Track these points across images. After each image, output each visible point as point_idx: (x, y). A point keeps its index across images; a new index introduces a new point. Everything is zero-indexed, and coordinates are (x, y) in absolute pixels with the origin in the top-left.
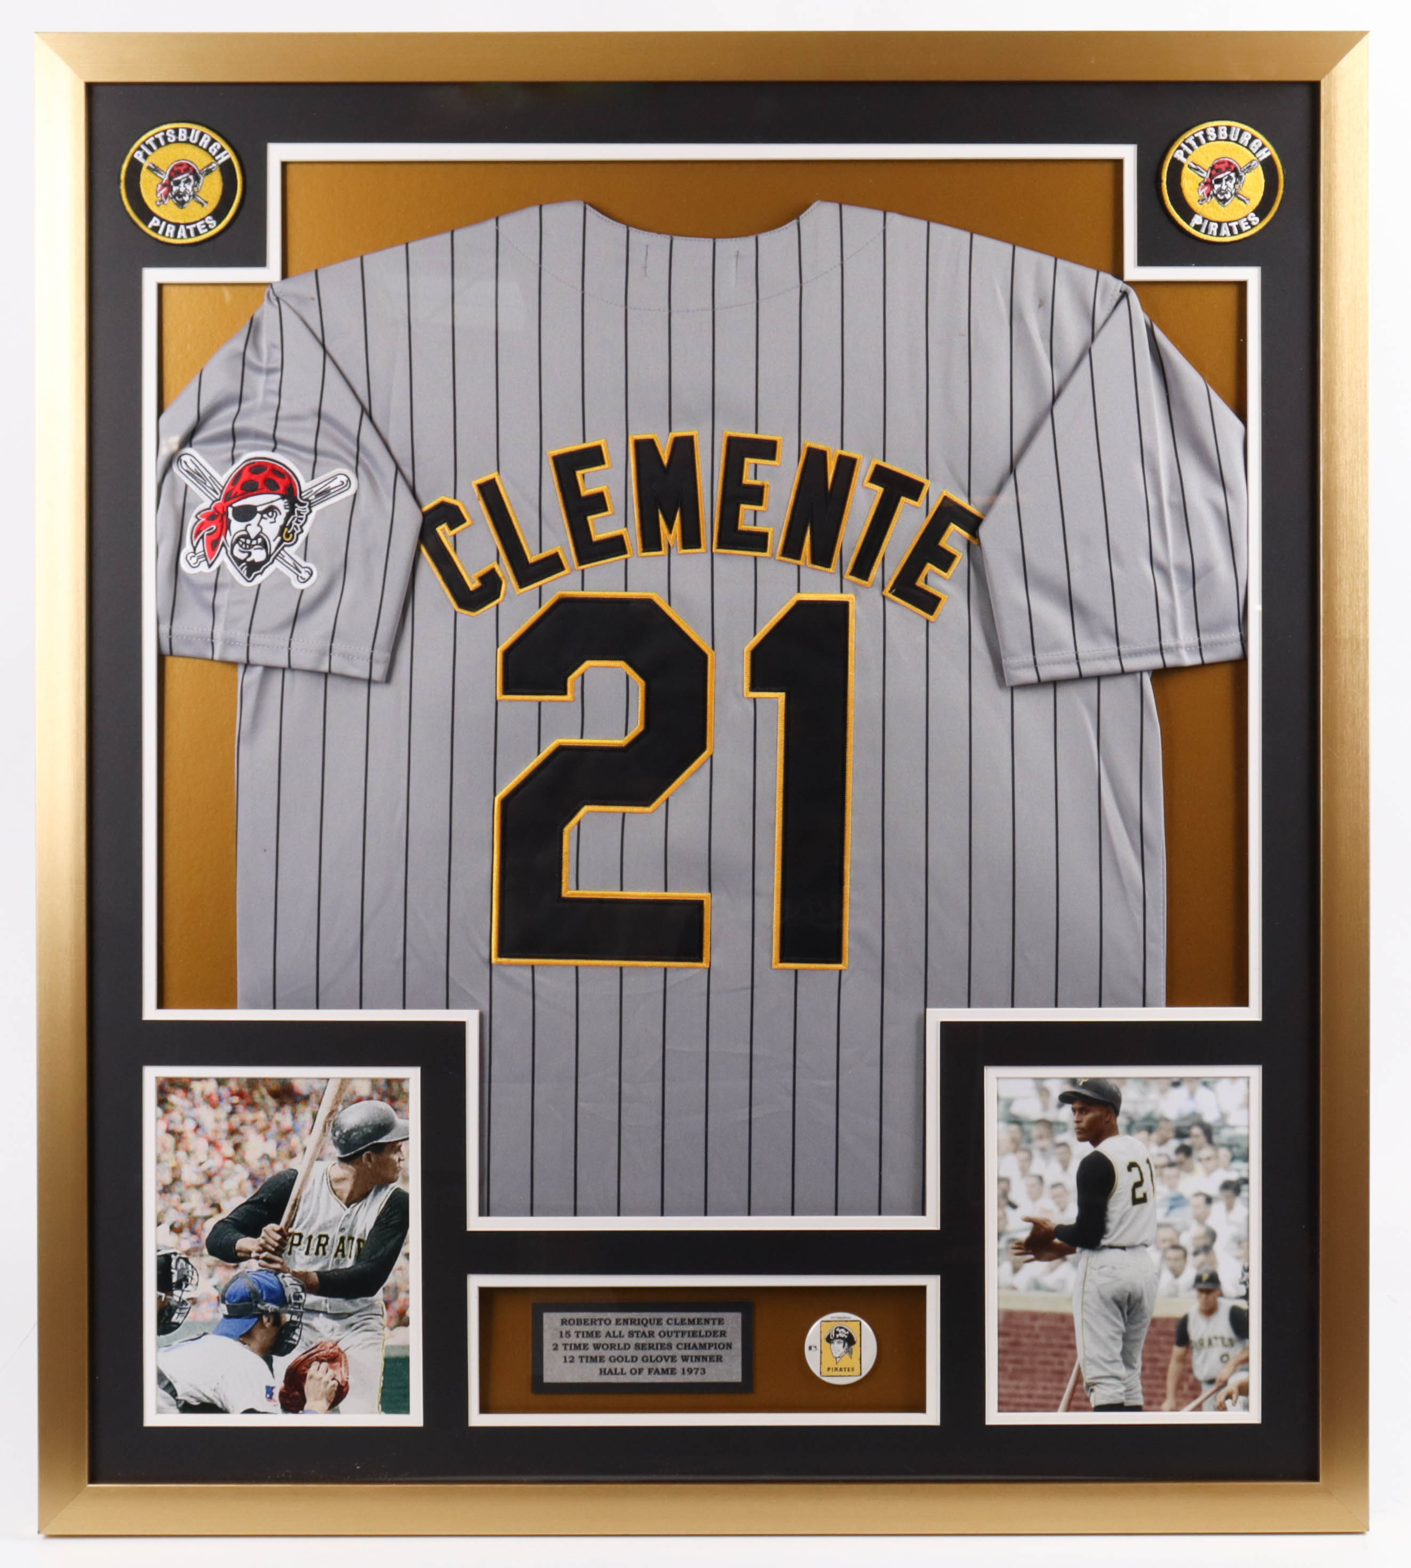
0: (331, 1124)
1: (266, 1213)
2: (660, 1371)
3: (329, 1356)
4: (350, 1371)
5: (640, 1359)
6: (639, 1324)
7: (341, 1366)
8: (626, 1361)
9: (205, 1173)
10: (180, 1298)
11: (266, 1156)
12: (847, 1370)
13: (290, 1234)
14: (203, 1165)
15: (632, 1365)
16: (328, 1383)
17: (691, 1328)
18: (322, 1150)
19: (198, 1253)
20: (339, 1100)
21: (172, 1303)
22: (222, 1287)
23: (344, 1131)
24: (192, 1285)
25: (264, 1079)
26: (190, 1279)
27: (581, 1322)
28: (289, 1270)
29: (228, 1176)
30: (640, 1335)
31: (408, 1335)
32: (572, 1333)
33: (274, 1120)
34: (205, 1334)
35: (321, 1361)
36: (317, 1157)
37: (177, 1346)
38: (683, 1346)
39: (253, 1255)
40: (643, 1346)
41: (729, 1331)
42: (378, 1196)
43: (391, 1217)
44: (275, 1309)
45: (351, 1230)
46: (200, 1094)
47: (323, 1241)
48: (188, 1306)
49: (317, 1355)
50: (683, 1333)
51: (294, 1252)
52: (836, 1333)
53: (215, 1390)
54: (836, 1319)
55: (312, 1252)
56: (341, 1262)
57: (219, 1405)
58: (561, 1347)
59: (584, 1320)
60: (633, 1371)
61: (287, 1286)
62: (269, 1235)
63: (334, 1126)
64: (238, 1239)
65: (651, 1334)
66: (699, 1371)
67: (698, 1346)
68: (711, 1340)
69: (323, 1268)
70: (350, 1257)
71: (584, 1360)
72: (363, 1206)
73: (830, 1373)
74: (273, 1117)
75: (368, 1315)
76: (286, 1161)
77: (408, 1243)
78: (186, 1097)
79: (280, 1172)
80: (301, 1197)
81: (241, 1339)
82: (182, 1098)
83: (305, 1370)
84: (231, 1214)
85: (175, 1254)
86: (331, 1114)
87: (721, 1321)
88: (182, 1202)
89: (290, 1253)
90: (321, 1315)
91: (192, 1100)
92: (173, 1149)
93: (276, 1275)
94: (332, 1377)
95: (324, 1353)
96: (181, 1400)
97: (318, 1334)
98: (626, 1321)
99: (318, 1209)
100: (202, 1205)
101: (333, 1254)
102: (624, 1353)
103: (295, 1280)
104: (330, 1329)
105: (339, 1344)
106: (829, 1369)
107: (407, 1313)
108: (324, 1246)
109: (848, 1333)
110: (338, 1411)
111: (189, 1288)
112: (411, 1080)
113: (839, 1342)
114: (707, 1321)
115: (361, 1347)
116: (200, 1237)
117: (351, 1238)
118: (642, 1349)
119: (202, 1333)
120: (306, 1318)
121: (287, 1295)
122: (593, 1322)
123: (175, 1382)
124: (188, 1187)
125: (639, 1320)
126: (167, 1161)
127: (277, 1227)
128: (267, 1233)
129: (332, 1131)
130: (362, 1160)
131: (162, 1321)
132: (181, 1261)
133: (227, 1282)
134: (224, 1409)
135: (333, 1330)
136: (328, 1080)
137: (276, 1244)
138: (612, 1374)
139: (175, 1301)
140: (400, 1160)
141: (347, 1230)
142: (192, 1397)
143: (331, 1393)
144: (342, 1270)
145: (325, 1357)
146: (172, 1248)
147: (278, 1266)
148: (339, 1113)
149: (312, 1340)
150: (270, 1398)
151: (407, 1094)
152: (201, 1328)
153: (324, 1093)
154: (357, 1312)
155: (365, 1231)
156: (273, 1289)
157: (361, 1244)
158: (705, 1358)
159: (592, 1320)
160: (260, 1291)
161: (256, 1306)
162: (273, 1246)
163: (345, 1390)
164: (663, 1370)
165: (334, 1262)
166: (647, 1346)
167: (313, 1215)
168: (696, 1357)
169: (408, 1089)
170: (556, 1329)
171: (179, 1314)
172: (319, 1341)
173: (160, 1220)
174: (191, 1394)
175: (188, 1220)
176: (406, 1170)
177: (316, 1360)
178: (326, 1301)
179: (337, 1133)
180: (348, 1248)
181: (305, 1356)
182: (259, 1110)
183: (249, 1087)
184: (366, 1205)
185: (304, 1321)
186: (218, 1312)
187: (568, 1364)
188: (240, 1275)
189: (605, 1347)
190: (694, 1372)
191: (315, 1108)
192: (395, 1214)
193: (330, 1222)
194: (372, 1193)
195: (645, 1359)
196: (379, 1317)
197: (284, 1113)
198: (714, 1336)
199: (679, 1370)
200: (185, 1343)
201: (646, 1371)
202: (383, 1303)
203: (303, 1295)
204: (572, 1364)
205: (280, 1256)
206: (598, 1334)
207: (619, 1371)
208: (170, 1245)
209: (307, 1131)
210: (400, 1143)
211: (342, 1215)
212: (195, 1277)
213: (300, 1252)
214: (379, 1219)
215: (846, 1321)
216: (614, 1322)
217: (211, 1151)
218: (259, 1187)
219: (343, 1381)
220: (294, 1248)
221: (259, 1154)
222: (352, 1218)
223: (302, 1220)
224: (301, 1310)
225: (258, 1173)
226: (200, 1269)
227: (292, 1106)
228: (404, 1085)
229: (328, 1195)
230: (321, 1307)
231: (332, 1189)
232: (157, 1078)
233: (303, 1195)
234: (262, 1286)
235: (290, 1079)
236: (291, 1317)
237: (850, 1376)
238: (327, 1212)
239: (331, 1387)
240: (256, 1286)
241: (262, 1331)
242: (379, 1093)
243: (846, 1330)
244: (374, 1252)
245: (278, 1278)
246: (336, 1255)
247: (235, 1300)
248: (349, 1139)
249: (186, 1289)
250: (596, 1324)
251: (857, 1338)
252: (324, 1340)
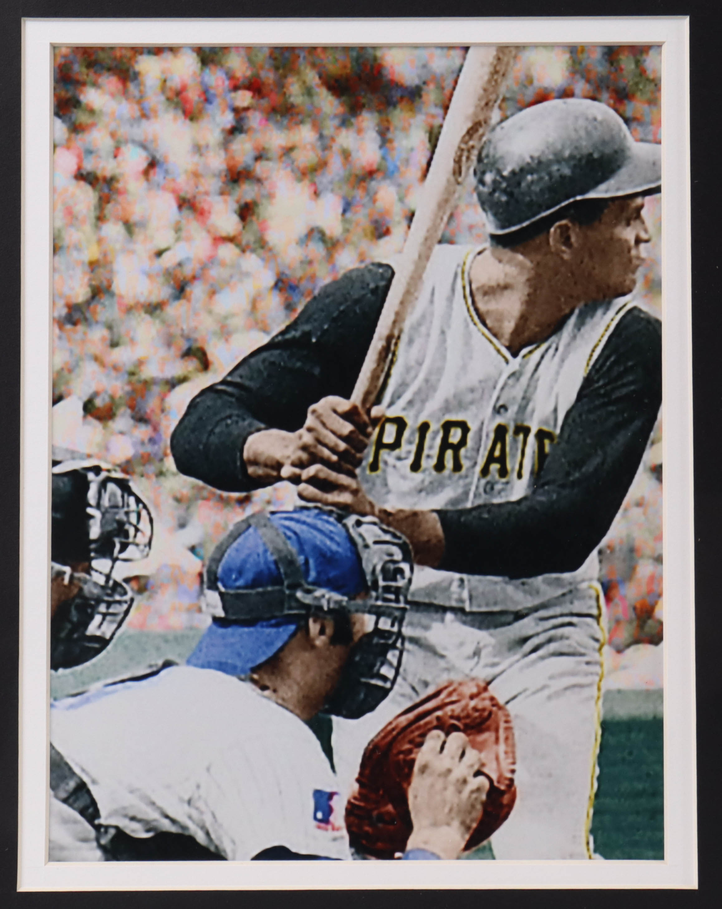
0: (474, 158)
1: (317, 371)
3: (468, 716)
4: (518, 755)
7: (497, 740)
9: (168, 274)
10: (108, 577)
11: (316, 235)
13: (375, 422)
14: (165, 255)
16: (465, 782)
18: (451, 216)
19: (151, 469)
20: (493, 97)
21: (89, 589)
22: (210, 551)
23: (505, 173)
24: (137, 545)
25: (312, 49)
26: (132, 531)
28: (372, 505)
29: (227, 283)
31: (659, 663)
33: (336, 147)
34: (167, 664)
35: (448, 730)
36: (439, 234)
37: (99, 695)
39: (286, 471)
42: (589, 323)
43: (620, 376)
44: (337, 602)
45: (522, 409)
46: (158, 84)
47: (455, 436)
48: (127, 598)
49: (439, 713)
51: (386, 463)
53: (189, 802)
55: (428, 463)
56: (498, 487)
57: (201, 838)
61: (366, 546)
62: (324, 424)
63: (480, 160)
64: (251, 433)
69: (454, 502)
70: (520, 476)
72: (551, 351)
74: (333, 139)
75: (562, 615)
76: (365, 244)
77: (658, 440)
78: (125, 92)
79: (351, 271)
80: (401, 331)
81: (255, 676)
82: (113, 95)
83: (410, 751)
84: (231, 374)
85: (97, 470)
86: (471, 132)
88: (114, 344)
89: (374, 467)
90: (449, 616)
91: (140, 101)
92: (92, 214)
93: (340, 519)
94: (476, 768)
95: (457, 708)
96: (107, 827)
97: (442, 663)
99: (444, 358)
100: (162, 352)
101: (478, 469)
103: (385, 532)
104: (469, 649)
105: (490, 687)
107: (657, 613)
108: (456, 448)
110: (488, 853)
111: (130, 551)
112: (665, 49)
115: (546, 692)
116: (156, 429)
117: (526, 431)
119: (160, 663)
120: (411, 624)
121: (367, 568)
123: (94, 782)
124: (129, 310)
126: (78, 248)
127: (344, 405)
128: (319, 417)
129: (475, 173)
130: (548, 243)
131: (63, 635)
132: (111, 486)
133: (222, 536)
134: (212, 849)
135: (477, 653)
136: (466, 49)
137: (342, 446)
139: (96, 584)
140: (638, 241)
141: (513, 410)
142: (133, 819)
143: (473, 806)
144: (500, 505)
145: (458, 718)
146: (89, 456)
147: (345, 498)
148: (493, 129)
149: (429, 679)
150: (325, 820)
151: (656, 83)
152: (158, 649)
153: (456, 82)
154: (536, 609)
155: (555, 410)
156: (334, 553)
157: (547, 442)
160: (301, 559)
161: (293, 597)
162: (333, 450)
163: (506, 799)
165: (481, 490)
167: (430, 373)
169: (657, 71)
171: (105, 615)
172: (443, 679)
173: (62, 389)
174: (131, 813)
175: (128, 388)
176: (655, 263)
177: (436, 728)
178: (462, 580)
179: (489, 178)
180: (514, 456)
181: (411, 716)
182: (302, 122)
183: (277, 68)
184: (557, 349)
185: (407, 631)
186: (200, 610)
188: (252, 521)
191: (433, 116)
192: (627, 371)
193: (472, 390)
194: (572, 320)
196: (589, 620)
197: (359, 131)
200: (120, 686)
202: (599, 587)
203: (405, 567)
205: (353, 475)
208: (84, 450)
209: (415, 172)
210: (639, 201)
211: (500, 374)
212: (144, 525)
213: (399, 464)
214: (588, 381)
217: (184, 222)
218: (300, 308)
219: (501, 778)
220: (384, 454)
221: (301, 230)
222: (524, 380)
223: (404, 385)
224: (402, 605)
225: (299, 273)
226: (157, 506)
227: (380, 112)
228: (649, 61)
229: (467, 326)
230: (449, 598)
231: (477, 310)
232: (54, 47)
233: (407, 325)
234: (306, 548)
235: (375, 48)
236: (377, 623)
238: (464, 368)
239: (472, 792)
240: (293, 548)
241: (307, 656)
242: (588, 81)
244: (577, 464)
245: (345, 526)
246: (485, 472)
247: (240, 583)
248: (516, 191)
249: (122, 556)
252: (456, 677)
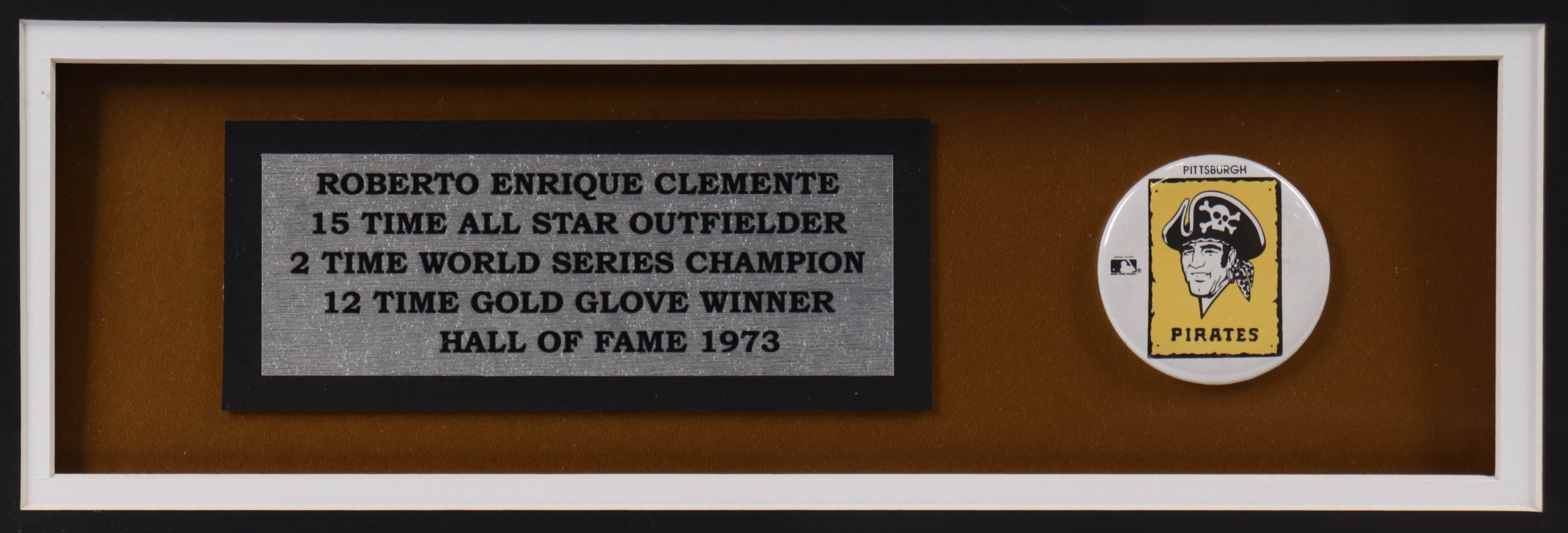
2: (635, 341)
5: (569, 302)
6: (567, 191)
8: (526, 310)
12: (1234, 335)
15: (546, 322)
17: (734, 203)
27: (381, 183)
30: (570, 225)
32: (355, 220)
38: (709, 263)
40: (578, 262)
41: (852, 212)
50: (708, 221)
52: (1202, 216)
54: (1199, 175)
58: (317, 264)
59: (393, 176)
60: (549, 341)
65: (607, 223)
66: (760, 341)
67: (755, 262)
68: (796, 242)
71: (392, 304)
73: (1181, 345)
87: (828, 183)
98: (524, 181)
102: (516, 282)
106: (1176, 333)
109: (1237, 217)
113: (1208, 248)
114: (784, 182)
118: (578, 270)
122: (421, 183)
125: (567, 176)
138: (481, 349)
158: (776, 300)
159: (416, 176)
164: (642, 335)
166: (593, 262)
168: (749, 295)
170: (302, 206)
187: (341, 319)
189: (459, 263)
190: (743, 343)
195: (585, 302)
198: (806, 230)
199: (695, 340)
201: (589, 341)
204: (351, 316)
206: (436, 222)
207: (502, 339)
215: (1234, 180)
216: (486, 182)
237: (1244, 355)
243: (1233, 209)
250: (429, 192)
251: (1266, 232)
